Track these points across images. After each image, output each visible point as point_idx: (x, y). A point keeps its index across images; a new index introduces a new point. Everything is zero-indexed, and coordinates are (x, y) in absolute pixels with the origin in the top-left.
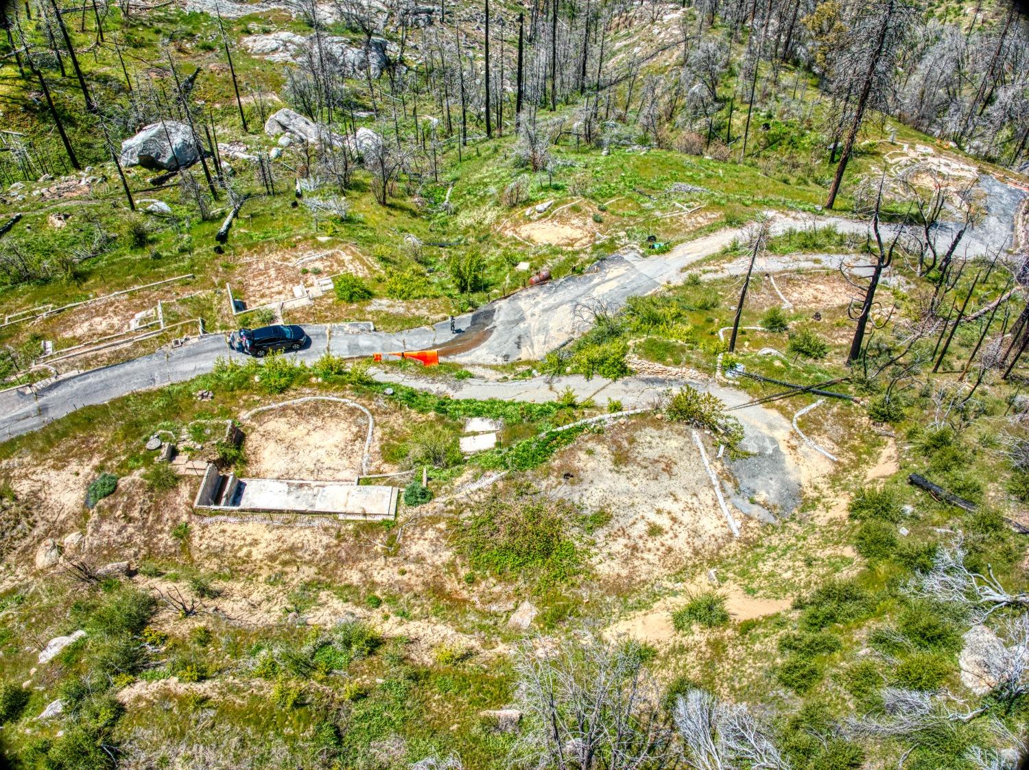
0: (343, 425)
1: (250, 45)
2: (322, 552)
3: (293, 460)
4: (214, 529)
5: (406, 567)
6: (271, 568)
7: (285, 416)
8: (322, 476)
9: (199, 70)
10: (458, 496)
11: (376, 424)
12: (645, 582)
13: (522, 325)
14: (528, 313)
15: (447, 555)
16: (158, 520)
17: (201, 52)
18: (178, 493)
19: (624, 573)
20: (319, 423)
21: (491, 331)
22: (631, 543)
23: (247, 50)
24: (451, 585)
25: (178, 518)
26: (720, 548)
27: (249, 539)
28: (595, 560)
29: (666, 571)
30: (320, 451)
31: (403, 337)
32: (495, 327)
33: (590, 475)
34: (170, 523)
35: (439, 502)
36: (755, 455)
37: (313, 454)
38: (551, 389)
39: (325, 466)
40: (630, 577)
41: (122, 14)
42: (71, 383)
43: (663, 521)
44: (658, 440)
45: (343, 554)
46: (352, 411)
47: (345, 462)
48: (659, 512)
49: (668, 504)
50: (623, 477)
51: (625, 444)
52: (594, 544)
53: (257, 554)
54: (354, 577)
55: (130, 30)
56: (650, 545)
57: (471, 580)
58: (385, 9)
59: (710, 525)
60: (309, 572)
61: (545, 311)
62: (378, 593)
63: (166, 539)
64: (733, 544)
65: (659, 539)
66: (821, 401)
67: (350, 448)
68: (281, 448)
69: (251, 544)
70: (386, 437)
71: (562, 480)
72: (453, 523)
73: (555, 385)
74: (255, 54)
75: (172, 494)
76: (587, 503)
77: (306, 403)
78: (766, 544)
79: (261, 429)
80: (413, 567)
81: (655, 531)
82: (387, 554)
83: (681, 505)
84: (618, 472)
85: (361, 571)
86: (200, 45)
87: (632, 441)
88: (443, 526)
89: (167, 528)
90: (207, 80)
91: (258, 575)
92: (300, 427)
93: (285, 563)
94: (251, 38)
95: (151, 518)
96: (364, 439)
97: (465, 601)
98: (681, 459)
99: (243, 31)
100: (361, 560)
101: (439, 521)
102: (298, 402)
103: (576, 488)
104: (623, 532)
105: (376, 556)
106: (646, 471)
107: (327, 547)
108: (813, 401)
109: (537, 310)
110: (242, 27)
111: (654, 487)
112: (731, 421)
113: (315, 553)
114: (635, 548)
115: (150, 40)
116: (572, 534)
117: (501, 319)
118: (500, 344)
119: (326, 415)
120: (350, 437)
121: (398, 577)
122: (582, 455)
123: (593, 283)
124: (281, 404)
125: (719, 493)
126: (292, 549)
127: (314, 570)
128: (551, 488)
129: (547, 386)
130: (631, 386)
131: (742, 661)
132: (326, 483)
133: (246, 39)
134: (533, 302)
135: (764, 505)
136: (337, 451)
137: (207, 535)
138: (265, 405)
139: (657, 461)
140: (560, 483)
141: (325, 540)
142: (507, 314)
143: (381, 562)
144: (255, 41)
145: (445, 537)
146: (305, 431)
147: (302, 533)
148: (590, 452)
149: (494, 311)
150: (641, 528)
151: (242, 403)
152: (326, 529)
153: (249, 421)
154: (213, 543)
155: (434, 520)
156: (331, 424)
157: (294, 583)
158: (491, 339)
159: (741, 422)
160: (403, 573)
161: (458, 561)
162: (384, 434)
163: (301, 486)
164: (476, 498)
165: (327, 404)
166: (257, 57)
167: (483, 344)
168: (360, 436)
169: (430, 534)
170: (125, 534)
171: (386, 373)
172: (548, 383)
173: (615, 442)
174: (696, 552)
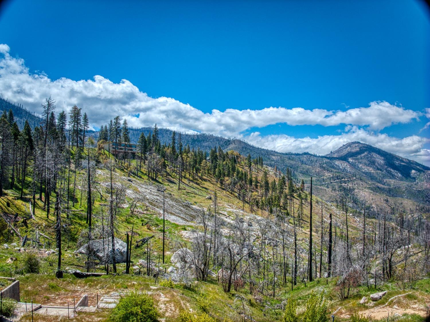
1: (184, 234)
9: (153, 237)
17: (159, 232)
23: (181, 236)
41: (130, 212)
55: (130, 218)
58: (255, 236)
74: (185, 238)
86: (159, 229)
90: (156, 241)
94: (186, 232)
99: (182, 229)
110: (183, 227)
115: (137, 222)
133: (183, 232)
144: (187, 233)
166: (185, 239)
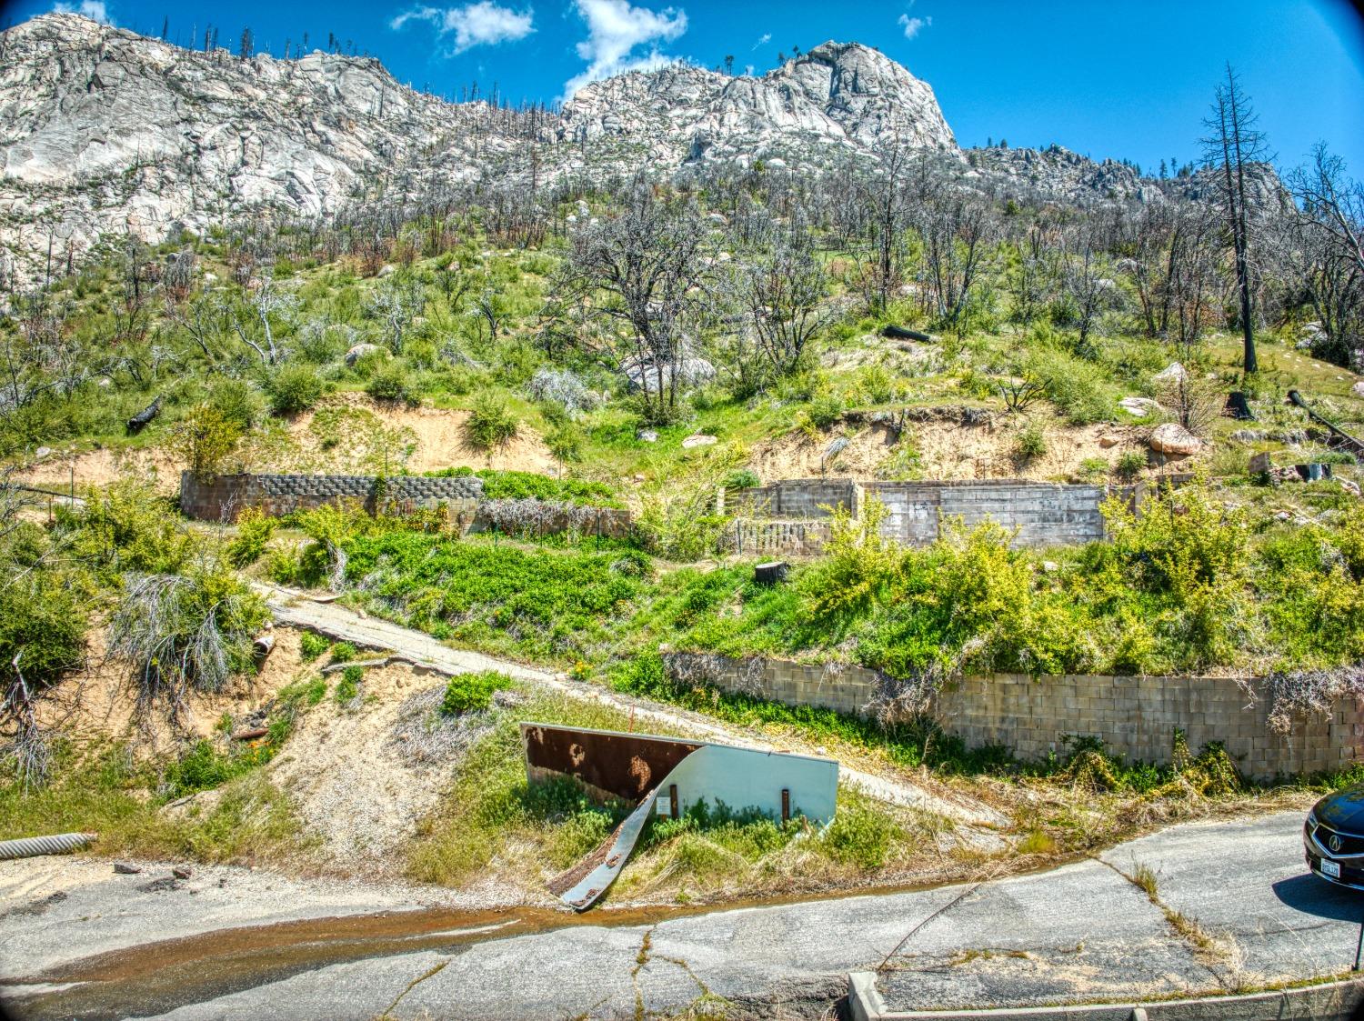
31: (637, 985)
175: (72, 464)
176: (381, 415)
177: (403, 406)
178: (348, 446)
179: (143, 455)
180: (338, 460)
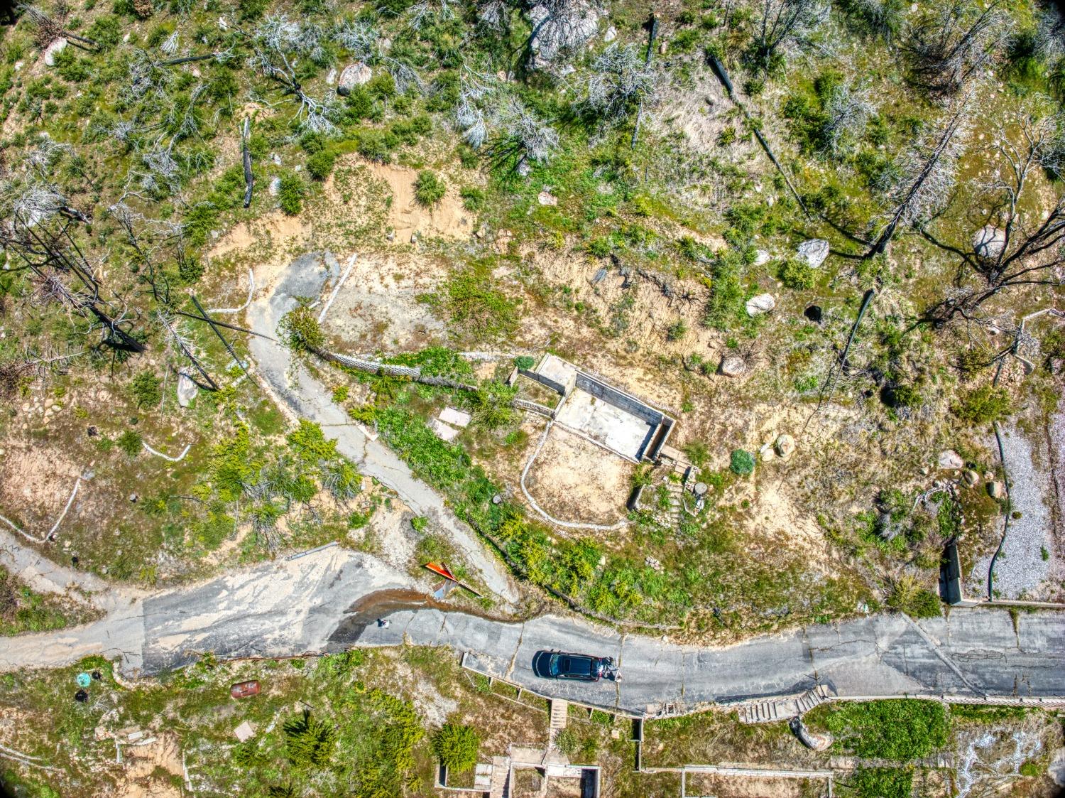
0: (546, 482)
2: (599, 354)
3: (595, 466)
4: (665, 401)
5: (552, 323)
6: (633, 358)
7: (589, 512)
8: (578, 440)
10: (499, 353)
11: (521, 473)
12: (426, 256)
13: (318, 601)
14: (302, 616)
15: (526, 320)
16: (703, 422)
18: (687, 438)
19: (433, 266)
20: (564, 492)
21: (353, 608)
22: (416, 278)
24: (531, 304)
25: (689, 419)
26: (371, 253)
27: (643, 384)
28: (444, 280)
29: (411, 255)
30: (573, 465)
31: (440, 635)
32: (345, 612)
33: (409, 326)
34: (695, 417)
35: (513, 355)
36: (294, 297)
37: (579, 465)
38: (366, 455)
39: (573, 450)
40: (432, 262)
42: (782, 687)
43: (389, 280)
44: (346, 329)
45: (587, 347)
46: (534, 494)
47: (557, 445)
48: (387, 286)
49: (378, 288)
50: (389, 315)
51: (369, 337)
52: (438, 288)
53: (639, 372)
54: (586, 332)
56: (408, 272)
57: (518, 301)
59: (365, 266)
60: (612, 345)
61: (282, 613)
62: (576, 313)
63: (699, 406)
64: (362, 251)
65: (400, 272)
66: (210, 312)
67: (549, 457)
68: (602, 480)
69: (643, 380)
70: (518, 457)
71: (427, 332)
72: (511, 338)
73: (360, 457)
75: (691, 439)
76: (423, 312)
77: (569, 519)
78: (346, 242)
79: (613, 507)
80: (549, 322)
81: (398, 278)
82: (561, 335)
83: (370, 284)
84: (390, 320)
85: (579, 333)
87: (363, 337)
88: (519, 339)
89: (697, 414)
91: (644, 356)
92: (581, 494)
93: (624, 358)
95: (708, 425)
96: (536, 461)
97: (528, 292)
98: (344, 310)
100: (578, 339)
101: (520, 342)
102: (574, 525)
103: (423, 323)
104: (416, 285)
105: (568, 338)
106: (373, 313)
107: (595, 356)
108: (215, 314)
109: (290, 617)
111: (376, 301)
112: (281, 330)
113: (604, 356)
114: (417, 274)
116: (446, 298)
117: (333, 621)
118: (355, 586)
119: (556, 499)
120: (545, 467)
121: (560, 320)
122: (403, 342)
123: (205, 635)
124: (590, 526)
125: (342, 281)
126: (617, 365)
127: (608, 346)
128: (439, 330)
129: (366, 460)
130: (311, 412)
131: (434, 153)
132: (577, 432)
134: (285, 633)
135: (323, 262)
136: (560, 459)
137: (670, 399)
138: (603, 532)
139: (360, 316)
140: (431, 331)
141: (594, 361)
142: (323, 625)
143: (566, 333)
145: (520, 331)
146: (578, 489)
147: (608, 373)
148: (396, 342)
149: (332, 638)
150: (403, 283)
151: (622, 543)
152: (592, 367)
153: (621, 518)
154: (667, 390)
155: (522, 345)
156: (556, 488)
157: (622, 340)
158: (359, 596)
159: (277, 324)
160: (556, 321)
161: (520, 314)
162: (518, 460)
163: (596, 438)
164: (488, 346)
165: (552, 512)
167: (371, 592)
168: (537, 465)
169: (528, 337)
170: (727, 414)
171: (481, 571)
172: (363, 462)
173: (375, 341)
174: (386, 257)
175: (230, 237)
176: (370, 167)
177: (380, 161)
178: (356, 197)
179: (259, 222)
180: (354, 209)
